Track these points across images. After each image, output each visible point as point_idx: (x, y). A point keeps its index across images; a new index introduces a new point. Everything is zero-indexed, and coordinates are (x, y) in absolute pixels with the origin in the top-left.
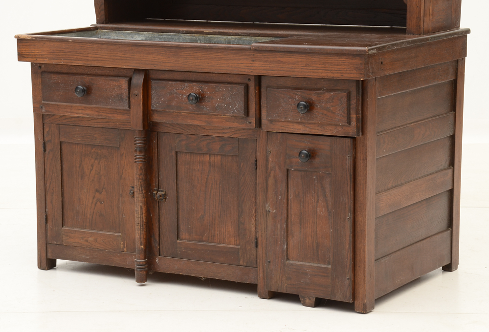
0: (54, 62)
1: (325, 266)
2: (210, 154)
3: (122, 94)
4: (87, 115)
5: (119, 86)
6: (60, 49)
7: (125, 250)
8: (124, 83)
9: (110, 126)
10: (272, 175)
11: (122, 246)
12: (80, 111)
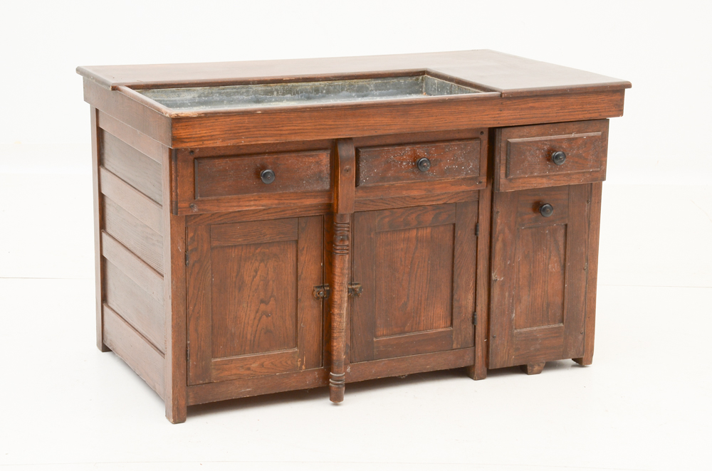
0: (230, 143)
1: (557, 326)
2: (417, 228)
3: (321, 172)
4: (262, 206)
5: (317, 162)
6: (240, 125)
7: (304, 367)
8: (325, 158)
9: (287, 216)
10: (500, 239)
11: (299, 363)
12: (252, 203)
